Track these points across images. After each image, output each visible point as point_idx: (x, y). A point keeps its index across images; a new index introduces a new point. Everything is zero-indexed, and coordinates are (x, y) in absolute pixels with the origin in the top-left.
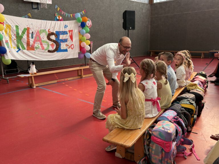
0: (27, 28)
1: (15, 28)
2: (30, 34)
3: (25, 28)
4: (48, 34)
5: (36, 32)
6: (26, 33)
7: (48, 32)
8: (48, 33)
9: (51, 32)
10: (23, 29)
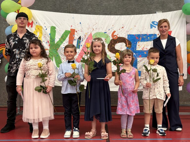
0: (70, 30)
1: (49, 31)
2: (74, 41)
3: (66, 31)
4: (111, 40)
5: (87, 36)
6: (67, 39)
7: (111, 36)
8: (111, 38)
9: (118, 36)
10: (62, 33)
